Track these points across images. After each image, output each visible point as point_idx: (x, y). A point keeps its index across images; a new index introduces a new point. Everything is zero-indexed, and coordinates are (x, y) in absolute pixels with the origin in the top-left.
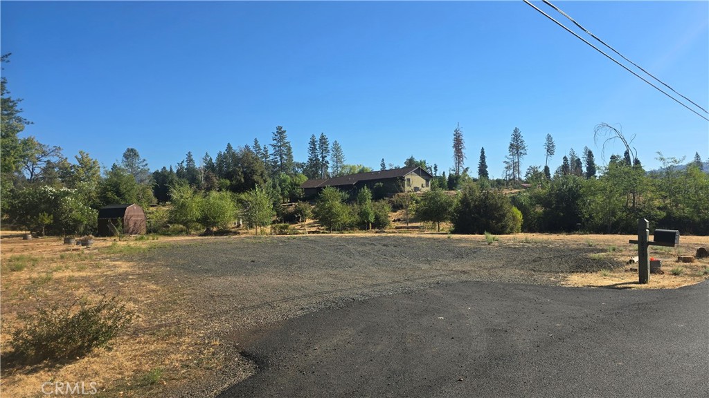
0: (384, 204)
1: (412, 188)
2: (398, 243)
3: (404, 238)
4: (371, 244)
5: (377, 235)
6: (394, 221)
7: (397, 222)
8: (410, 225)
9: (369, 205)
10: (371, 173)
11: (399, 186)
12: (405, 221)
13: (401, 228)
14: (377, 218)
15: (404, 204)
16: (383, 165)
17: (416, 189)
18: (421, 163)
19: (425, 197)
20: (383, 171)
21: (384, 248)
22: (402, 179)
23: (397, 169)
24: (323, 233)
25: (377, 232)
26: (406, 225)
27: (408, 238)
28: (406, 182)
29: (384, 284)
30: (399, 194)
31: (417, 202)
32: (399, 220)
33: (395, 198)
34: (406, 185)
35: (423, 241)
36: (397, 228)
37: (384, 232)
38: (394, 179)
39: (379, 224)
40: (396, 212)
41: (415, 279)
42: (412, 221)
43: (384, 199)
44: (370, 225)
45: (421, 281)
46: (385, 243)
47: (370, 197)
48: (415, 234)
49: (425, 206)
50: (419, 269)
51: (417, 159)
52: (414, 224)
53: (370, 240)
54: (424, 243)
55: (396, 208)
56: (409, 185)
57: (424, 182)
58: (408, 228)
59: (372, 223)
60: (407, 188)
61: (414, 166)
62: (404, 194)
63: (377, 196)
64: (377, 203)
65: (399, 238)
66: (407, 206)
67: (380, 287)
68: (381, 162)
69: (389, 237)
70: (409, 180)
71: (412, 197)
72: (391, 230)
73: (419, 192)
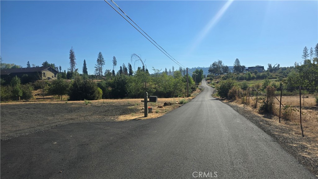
0: (29, 87)
1: (47, 78)
2: (36, 107)
3: (40, 104)
4: (19, 108)
5: (24, 103)
6: (36, 95)
7: (37, 96)
8: (45, 97)
9: (19, 86)
10: (20, 69)
11: (38, 77)
12: (42, 95)
13: (40, 98)
14: (24, 94)
15: (41, 86)
16: (29, 65)
17: (49, 78)
18: (52, 65)
19: (54, 82)
20: (29, 68)
21: (27, 110)
22: (40, 73)
23: (38, 68)
25: (24, 102)
26: (43, 97)
27: (43, 104)
28: (43, 75)
29: (24, 130)
30: (38, 81)
31: (49, 85)
32: (38, 95)
33: (36, 83)
34: (43, 76)
35: (52, 105)
36: (37, 99)
37: (29, 101)
38: (35, 73)
39: (26, 97)
40: (36, 90)
41: (44, 125)
42: (46, 95)
43: (29, 83)
44: (20, 98)
46: (28, 107)
47: (20, 82)
48: (47, 102)
49: (54, 87)
50: (47, 119)
51: (50, 63)
52: (48, 97)
53: (19, 106)
54: (52, 106)
55: (36, 88)
56: (45, 76)
57: (53, 75)
58: (44, 99)
59: (21, 97)
60: (43, 78)
61: (46, 66)
62: (41, 81)
63: (25, 81)
64: (24, 85)
65: (37, 104)
66: (43, 87)
67: (21, 131)
68: (27, 63)
69: (30, 104)
70: (44, 73)
71: (46, 83)
72: (33, 100)
73: (50, 80)
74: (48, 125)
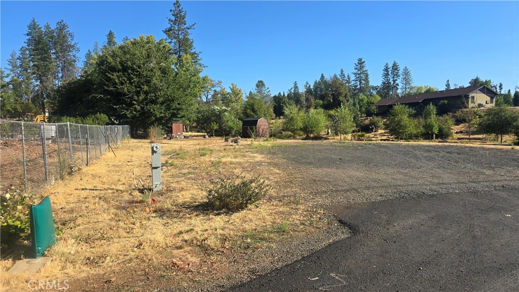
0: (448, 119)
1: (476, 104)
2: (460, 151)
3: (466, 147)
4: (436, 151)
5: (440, 144)
6: (457, 133)
7: (459, 134)
8: (471, 136)
9: (434, 120)
10: (436, 92)
11: (463, 103)
12: (467, 133)
13: (463, 139)
14: (440, 130)
15: (467, 119)
16: (448, 85)
17: (480, 105)
18: (486, 82)
19: (489, 112)
20: (448, 90)
21: (448, 154)
22: (467, 97)
23: (462, 89)
24: (392, 141)
25: (440, 142)
26: (468, 137)
27: (471, 147)
28: (470, 100)
29: (450, 184)
30: (463, 110)
31: (480, 117)
32: (461, 132)
33: (459, 113)
34: (470, 102)
35: (486, 150)
36: (459, 139)
37: (447, 142)
38: (460, 97)
39: (443, 135)
40: (458, 125)
41: (480, 182)
42: (474, 133)
43: (447, 114)
44: (434, 136)
45: (485, 184)
46: (449, 151)
47: (435, 113)
48: (477, 145)
49: (488, 120)
50: (483, 173)
51: (483, 79)
52: (476, 136)
53: (435, 148)
54: (487, 152)
55: (458, 122)
56: (473, 102)
57: (488, 99)
58: (470, 139)
59: (436, 135)
60: (471, 105)
61: (479, 85)
62: (468, 110)
63: (441, 111)
64: (441, 117)
65: (461, 147)
66: (470, 121)
67: (447, 186)
68: (446, 83)
69: (451, 146)
70: (473, 98)
71: (475, 113)
72: (453, 141)
73: (483, 108)
74: (488, 184)
